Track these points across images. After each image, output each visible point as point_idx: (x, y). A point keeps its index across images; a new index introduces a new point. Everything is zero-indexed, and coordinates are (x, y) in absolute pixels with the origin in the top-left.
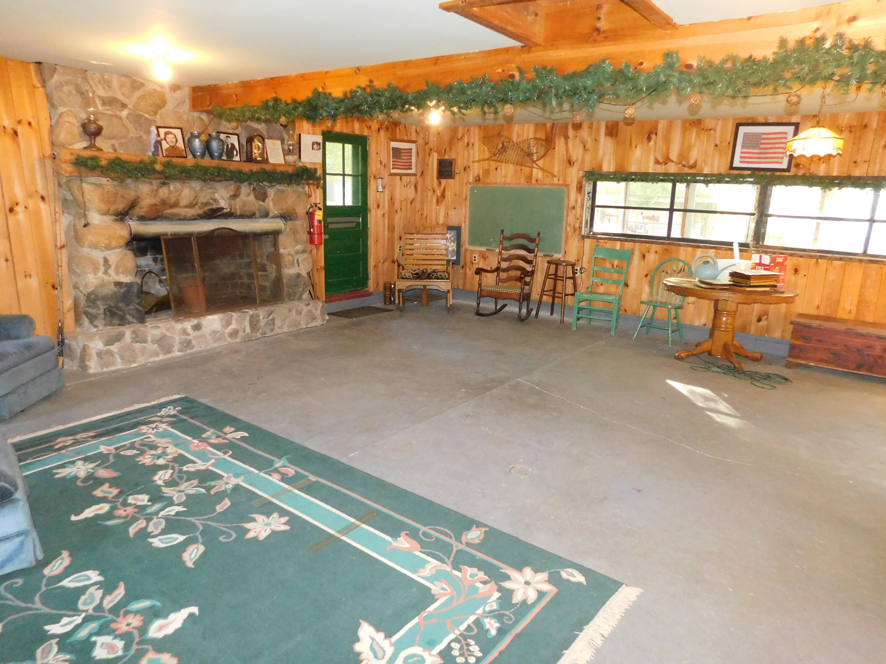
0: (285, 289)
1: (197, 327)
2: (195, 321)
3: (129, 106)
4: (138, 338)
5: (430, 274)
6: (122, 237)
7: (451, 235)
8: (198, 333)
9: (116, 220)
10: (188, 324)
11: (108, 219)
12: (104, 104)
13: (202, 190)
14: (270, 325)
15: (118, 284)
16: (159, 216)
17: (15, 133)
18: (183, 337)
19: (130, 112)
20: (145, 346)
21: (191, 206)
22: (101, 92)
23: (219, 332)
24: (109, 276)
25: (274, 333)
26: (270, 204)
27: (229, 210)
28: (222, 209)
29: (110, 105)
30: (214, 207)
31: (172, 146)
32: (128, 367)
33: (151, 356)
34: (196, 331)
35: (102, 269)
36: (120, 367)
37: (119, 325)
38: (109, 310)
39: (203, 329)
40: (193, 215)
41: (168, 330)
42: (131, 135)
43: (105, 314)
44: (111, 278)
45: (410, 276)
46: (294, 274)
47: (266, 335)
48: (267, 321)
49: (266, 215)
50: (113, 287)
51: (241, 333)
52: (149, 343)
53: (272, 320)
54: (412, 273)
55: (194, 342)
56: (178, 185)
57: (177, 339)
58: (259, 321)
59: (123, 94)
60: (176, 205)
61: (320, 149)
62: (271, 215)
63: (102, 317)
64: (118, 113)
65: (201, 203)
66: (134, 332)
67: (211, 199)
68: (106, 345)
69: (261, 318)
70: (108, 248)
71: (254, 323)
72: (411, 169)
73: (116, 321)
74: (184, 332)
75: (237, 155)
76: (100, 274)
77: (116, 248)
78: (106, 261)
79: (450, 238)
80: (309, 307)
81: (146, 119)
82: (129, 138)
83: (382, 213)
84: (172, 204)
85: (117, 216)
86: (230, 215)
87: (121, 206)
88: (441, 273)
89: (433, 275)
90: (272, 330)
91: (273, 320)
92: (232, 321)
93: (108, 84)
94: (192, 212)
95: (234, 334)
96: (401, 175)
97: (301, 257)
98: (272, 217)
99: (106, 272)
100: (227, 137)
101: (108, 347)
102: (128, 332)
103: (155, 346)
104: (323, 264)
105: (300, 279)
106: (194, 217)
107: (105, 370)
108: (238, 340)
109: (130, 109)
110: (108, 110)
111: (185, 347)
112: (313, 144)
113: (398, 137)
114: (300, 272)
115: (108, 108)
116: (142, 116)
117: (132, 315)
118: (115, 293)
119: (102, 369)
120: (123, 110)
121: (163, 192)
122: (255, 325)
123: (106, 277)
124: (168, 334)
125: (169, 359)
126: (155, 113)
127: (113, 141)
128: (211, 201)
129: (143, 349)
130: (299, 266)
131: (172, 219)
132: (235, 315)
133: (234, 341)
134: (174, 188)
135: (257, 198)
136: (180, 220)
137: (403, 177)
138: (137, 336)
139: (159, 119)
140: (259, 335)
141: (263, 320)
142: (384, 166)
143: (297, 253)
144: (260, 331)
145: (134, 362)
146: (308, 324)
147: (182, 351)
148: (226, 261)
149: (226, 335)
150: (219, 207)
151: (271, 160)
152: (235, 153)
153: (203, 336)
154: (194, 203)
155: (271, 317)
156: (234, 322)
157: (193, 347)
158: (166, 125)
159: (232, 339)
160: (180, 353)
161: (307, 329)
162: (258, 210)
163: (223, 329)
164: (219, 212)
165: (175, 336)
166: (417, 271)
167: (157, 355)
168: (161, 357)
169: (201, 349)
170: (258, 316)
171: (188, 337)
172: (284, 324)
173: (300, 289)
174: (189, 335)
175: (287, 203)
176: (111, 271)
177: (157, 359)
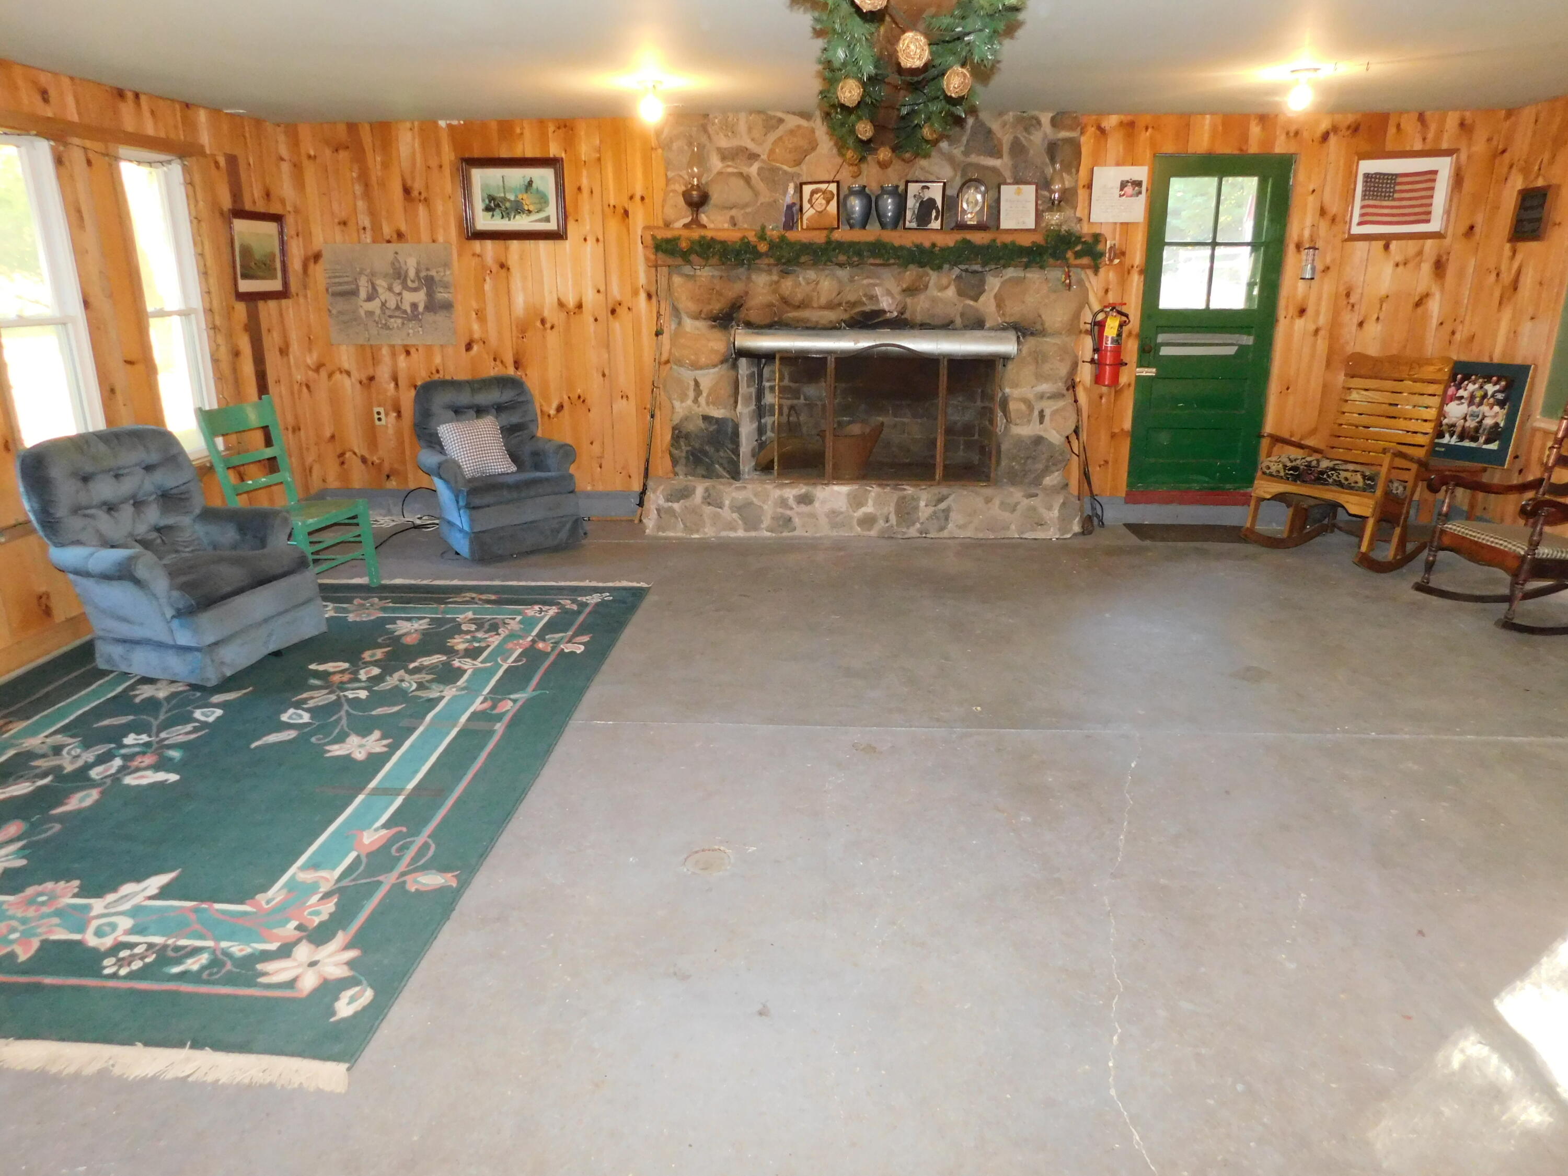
0: (1004, 463)
1: (806, 500)
2: (802, 489)
3: (762, 157)
4: (710, 499)
5: (1322, 473)
6: (716, 352)
7: (1497, 387)
8: (804, 508)
9: (713, 327)
10: (791, 493)
11: (701, 325)
12: (724, 158)
13: (852, 280)
14: (938, 518)
15: (706, 418)
16: (776, 322)
17: (626, 213)
18: (780, 510)
19: (763, 165)
20: (719, 513)
21: (830, 306)
22: (724, 142)
23: (842, 513)
24: (699, 407)
25: (945, 534)
26: (986, 304)
27: (895, 314)
28: (884, 312)
29: (733, 159)
30: (867, 308)
31: (820, 212)
32: (688, 536)
33: (724, 529)
34: (802, 505)
35: (691, 394)
36: (680, 534)
37: (703, 477)
38: (693, 454)
39: (817, 504)
40: (831, 322)
41: (756, 495)
42: (762, 199)
43: (687, 458)
44: (701, 409)
45: (1278, 472)
46: (1030, 437)
47: (928, 536)
48: (935, 512)
49: (976, 324)
50: (701, 423)
51: (881, 523)
52: (726, 508)
53: (943, 511)
54: (1285, 466)
55: (797, 521)
56: (811, 274)
57: (769, 509)
58: (916, 508)
59: (753, 140)
60: (803, 305)
61: (1140, 193)
62: (987, 325)
63: (683, 461)
64: (745, 170)
65: (847, 303)
66: (707, 490)
67: (865, 295)
68: (668, 500)
69: (922, 504)
70: (695, 366)
71: (906, 512)
72: (1428, 221)
73: (701, 470)
74: (783, 502)
75: (936, 218)
76: (689, 402)
77: (707, 367)
78: (697, 384)
79: (1493, 396)
80: (1032, 502)
81: (785, 172)
82: (759, 204)
83: (1312, 327)
84: (797, 304)
85: (715, 321)
86: (900, 323)
87: (716, 306)
88: (1348, 475)
89: (1328, 476)
90: (942, 529)
91: (947, 511)
92: (867, 500)
93: (730, 129)
94: (831, 316)
95: (868, 521)
96: (1387, 240)
97: (1050, 407)
98: (992, 329)
99: (696, 401)
100: (924, 188)
101: (670, 504)
102: (700, 488)
103: (735, 516)
104: (1127, 425)
105: (1040, 447)
106: (830, 326)
107: (661, 534)
108: (873, 533)
109: (763, 161)
110: (729, 166)
111: (780, 526)
112: (1123, 185)
113: (1389, 146)
114: (1042, 434)
115: (730, 163)
116: (779, 169)
117: (721, 465)
118: (702, 430)
119: (658, 531)
120: (751, 165)
121: (787, 285)
122: (908, 514)
123: (695, 407)
124: (755, 500)
125: (749, 539)
126: (798, 163)
127: (733, 212)
128: (864, 299)
129: (716, 518)
130: (1041, 422)
131: (796, 328)
132: (874, 491)
133: (866, 533)
134: (804, 278)
135: (961, 293)
136: (808, 328)
137: (1394, 245)
138: (709, 496)
139: (805, 171)
140: (913, 532)
141: (924, 510)
142: (1333, 220)
143: (1041, 397)
144: (918, 525)
145: (697, 531)
146: (1022, 533)
147: (772, 531)
148: (955, 402)
149: (855, 522)
150: (875, 308)
151: (1006, 223)
152: (934, 214)
153: (813, 516)
154: (836, 301)
155: (942, 506)
156: (870, 502)
157: (795, 529)
158: (817, 180)
159: (862, 529)
160: (769, 534)
161: (1020, 541)
162: (962, 315)
163: (850, 510)
164: (878, 317)
165: (765, 507)
166: (1298, 462)
167: (734, 529)
168: (741, 533)
169: (806, 534)
170: (918, 499)
171: (788, 512)
172: (971, 522)
173: (1040, 466)
174: (791, 509)
175: (1023, 302)
176: (702, 400)
177: (732, 534)
